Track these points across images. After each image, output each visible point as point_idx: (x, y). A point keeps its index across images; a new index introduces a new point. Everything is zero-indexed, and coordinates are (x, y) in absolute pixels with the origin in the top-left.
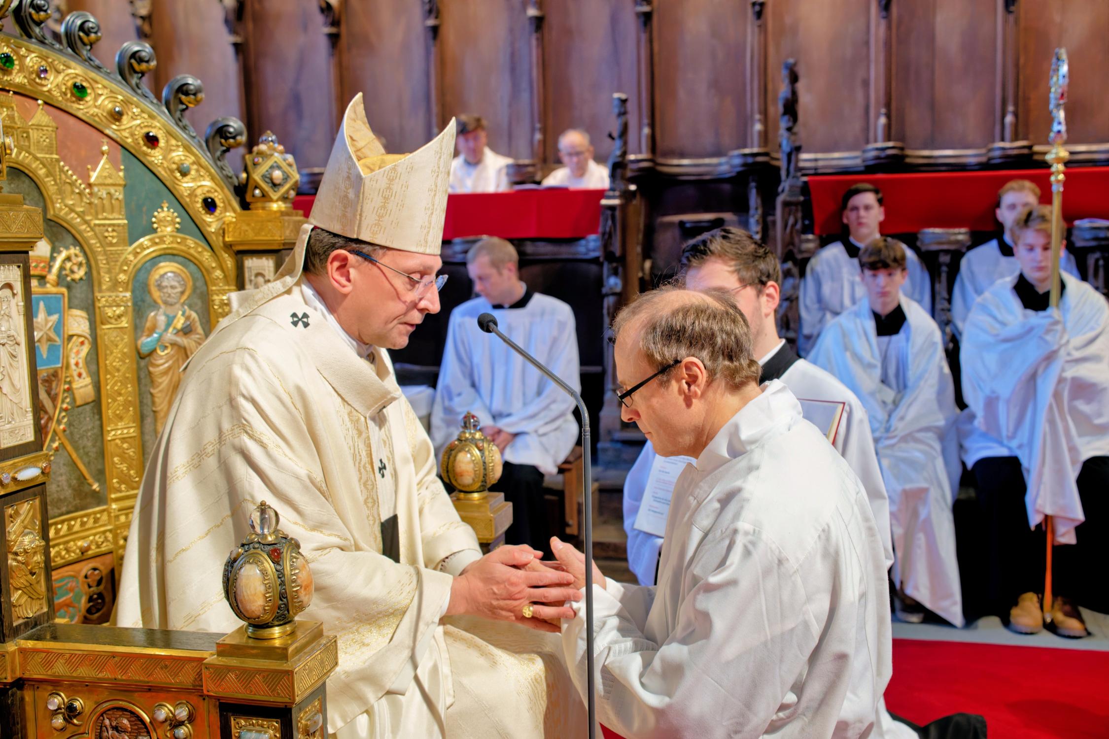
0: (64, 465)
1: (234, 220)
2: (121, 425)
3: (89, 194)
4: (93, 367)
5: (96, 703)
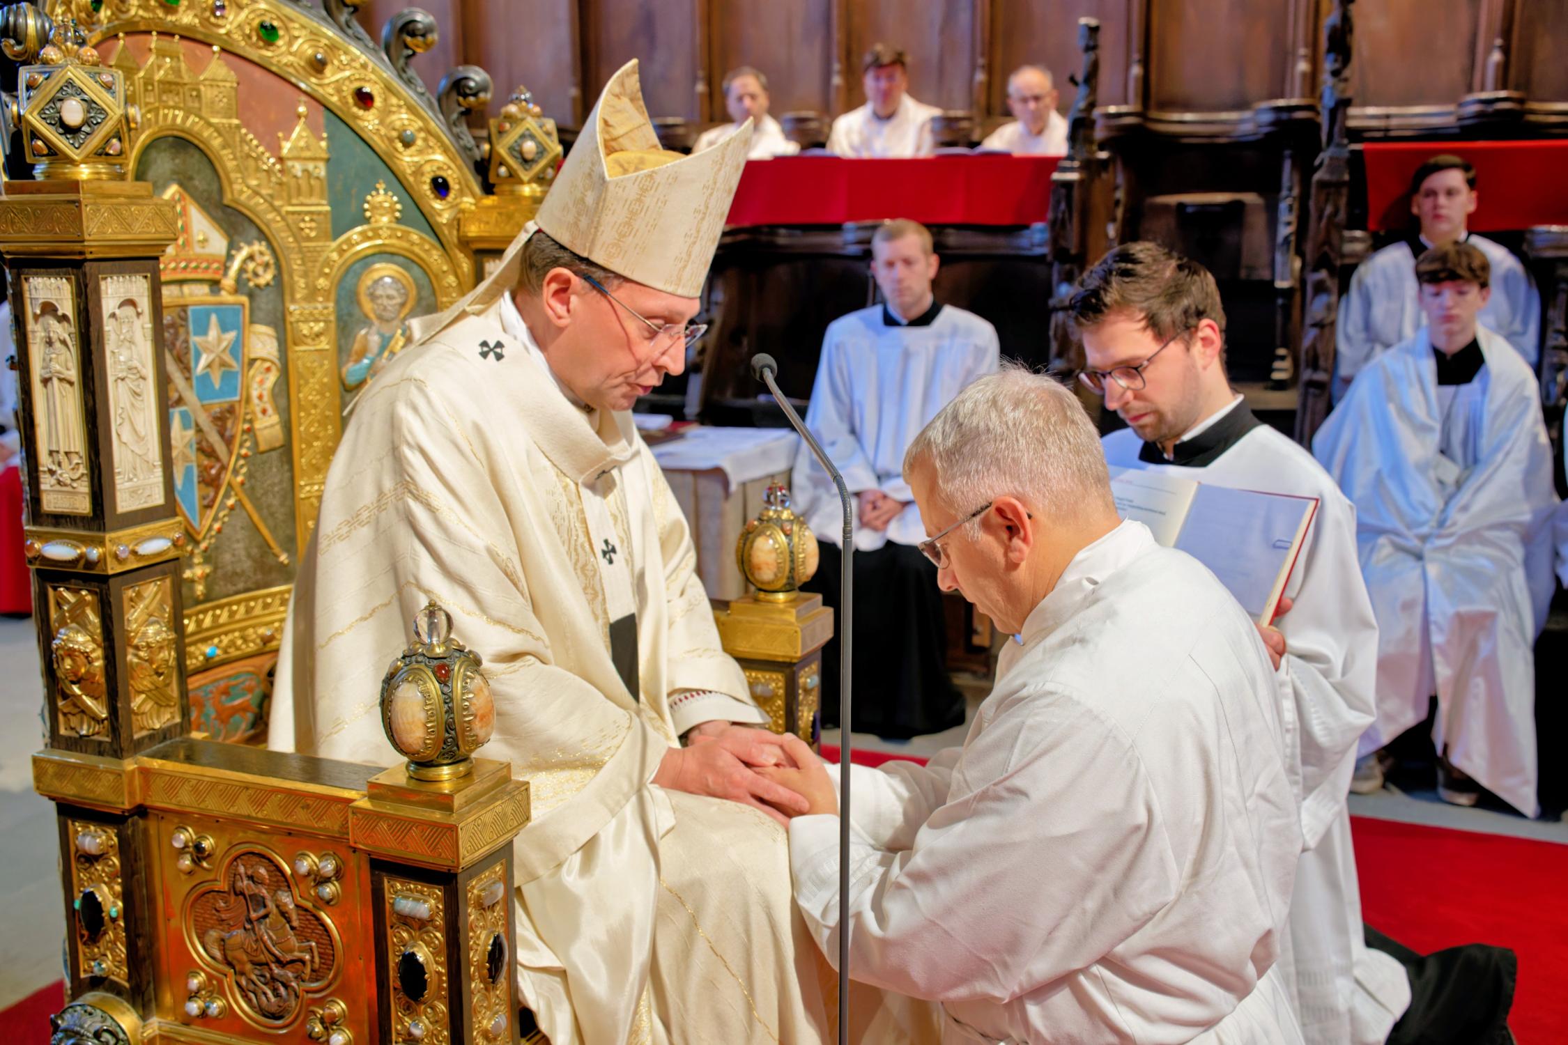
0: (242, 528)
1: (473, 208)
2: (317, 478)
3: (280, 171)
4: (283, 402)
5: (230, 843)
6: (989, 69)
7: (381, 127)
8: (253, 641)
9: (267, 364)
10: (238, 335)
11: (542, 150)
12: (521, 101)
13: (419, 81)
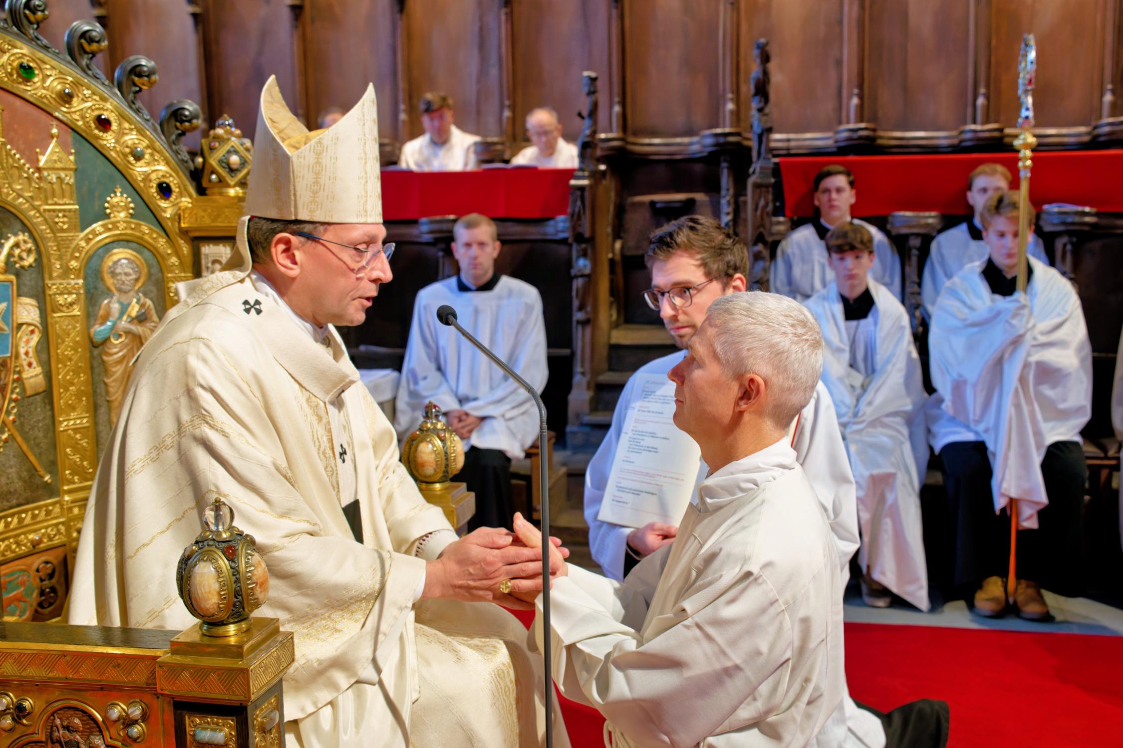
0: (14, 456)
1: (190, 205)
2: (73, 415)
3: (38, 178)
4: (44, 356)
5: (47, 702)
6: (513, 108)
7: (117, 145)
8: (25, 545)
9: (32, 328)
10: (8, 305)
11: (244, 163)
12: (226, 125)
13: (145, 111)
